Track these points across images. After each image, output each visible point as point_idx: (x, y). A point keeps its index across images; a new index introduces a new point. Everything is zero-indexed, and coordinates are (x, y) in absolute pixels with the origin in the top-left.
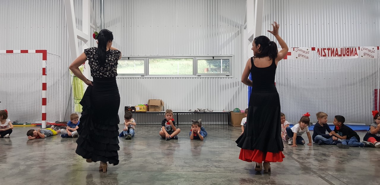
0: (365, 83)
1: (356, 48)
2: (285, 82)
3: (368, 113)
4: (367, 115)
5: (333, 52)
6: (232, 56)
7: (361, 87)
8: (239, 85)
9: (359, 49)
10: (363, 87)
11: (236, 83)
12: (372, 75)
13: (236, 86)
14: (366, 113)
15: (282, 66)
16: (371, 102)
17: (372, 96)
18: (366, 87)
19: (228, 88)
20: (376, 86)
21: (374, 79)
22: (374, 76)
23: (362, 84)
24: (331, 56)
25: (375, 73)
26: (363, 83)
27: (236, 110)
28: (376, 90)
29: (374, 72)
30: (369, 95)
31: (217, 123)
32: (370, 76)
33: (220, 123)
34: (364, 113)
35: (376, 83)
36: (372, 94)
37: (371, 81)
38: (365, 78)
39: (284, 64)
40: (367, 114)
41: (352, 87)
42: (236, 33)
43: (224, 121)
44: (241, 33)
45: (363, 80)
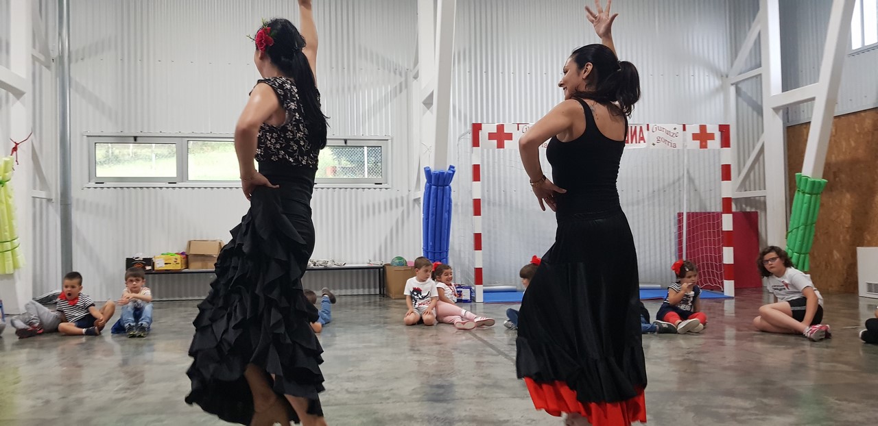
0: (659, 201)
1: (641, 127)
2: (500, 198)
3: (666, 262)
4: (663, 268)
6: (387, 140)
7: (651, 208)
8: (402, 205)
9: (648, 130)
10: (657, 209)
11: (397, 200)
12: (674, 183)
13: (397, 207)
14: (661, 263)
15: (494, 162)
16: (670, 240)
17: (673, 227)
18: (662, 208)
19: (380, 211)
20: (680, 207)
21: (677, 191)
22: (677, 184)
23: (654, 203)
25: (679, 179)
26: (656, 200)
27: (397, 261)
28: (680, 215)
29: (676, 177)
30: (667, 226)
31: (355, 292)
32: (669, 185)
33: (361, 292)
34: (658, 262)
35: (680, 200)
36: (672, 224)
37: (672, 196)
38: (659, 190)
39: (499, 159)
40: (663, 264)
41: (635, 207)
42: (396, 87)
43: (369, 288)
44: (406, 87)
45: (656, 193)
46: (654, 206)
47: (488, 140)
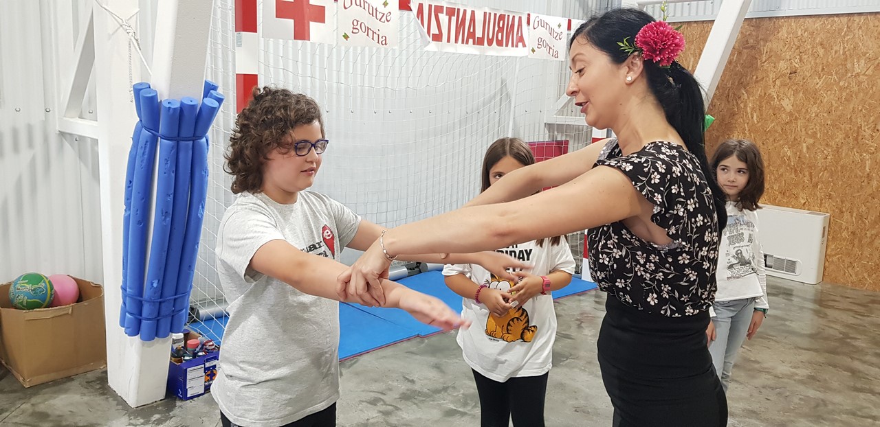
0: (472, 127)
1: (520, 18)
5: (460, 25)
7: (462, 137)
9: (528, 23)
11: (14, 132)
12: (490, 101)
18: (474, 138)
24: (456, 41)
25: (496, 95)
29: (493, 93)
32: (484, 104)
38: (472, 111)
45: (469, 115)
46: (465, 135)
47: (276, 17)
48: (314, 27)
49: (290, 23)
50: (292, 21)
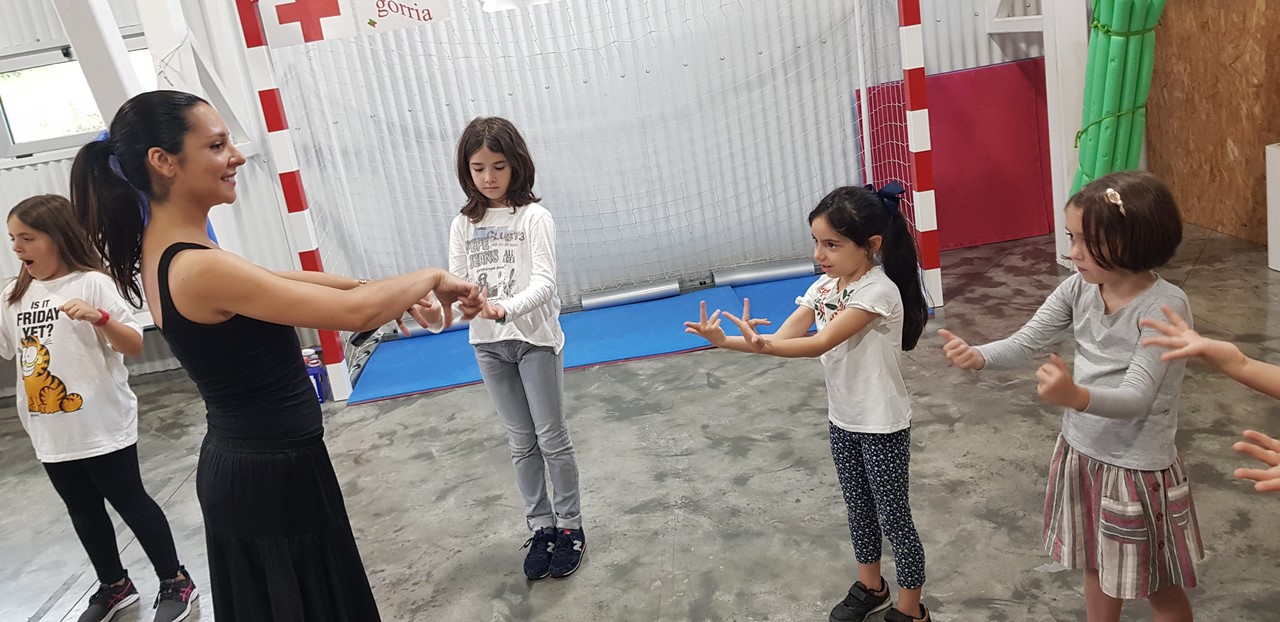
0: (811, 67)
7: (793, 87)
10: (807, 87)
16: (845, 154)
18: (819, 83)
25: (843, 19)
26: (804, 66)
28: (856, 97)
32: (832, 26)
38: (808, 42)
41: (756, 93)
45: (803, 50)
46: (799, 83)
47: (280, 23)
48: (325, 22)
49: (297, 25)
50: (299, 23)
